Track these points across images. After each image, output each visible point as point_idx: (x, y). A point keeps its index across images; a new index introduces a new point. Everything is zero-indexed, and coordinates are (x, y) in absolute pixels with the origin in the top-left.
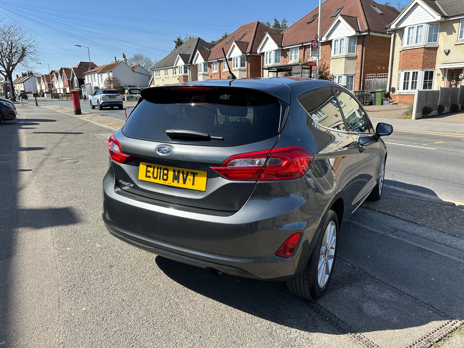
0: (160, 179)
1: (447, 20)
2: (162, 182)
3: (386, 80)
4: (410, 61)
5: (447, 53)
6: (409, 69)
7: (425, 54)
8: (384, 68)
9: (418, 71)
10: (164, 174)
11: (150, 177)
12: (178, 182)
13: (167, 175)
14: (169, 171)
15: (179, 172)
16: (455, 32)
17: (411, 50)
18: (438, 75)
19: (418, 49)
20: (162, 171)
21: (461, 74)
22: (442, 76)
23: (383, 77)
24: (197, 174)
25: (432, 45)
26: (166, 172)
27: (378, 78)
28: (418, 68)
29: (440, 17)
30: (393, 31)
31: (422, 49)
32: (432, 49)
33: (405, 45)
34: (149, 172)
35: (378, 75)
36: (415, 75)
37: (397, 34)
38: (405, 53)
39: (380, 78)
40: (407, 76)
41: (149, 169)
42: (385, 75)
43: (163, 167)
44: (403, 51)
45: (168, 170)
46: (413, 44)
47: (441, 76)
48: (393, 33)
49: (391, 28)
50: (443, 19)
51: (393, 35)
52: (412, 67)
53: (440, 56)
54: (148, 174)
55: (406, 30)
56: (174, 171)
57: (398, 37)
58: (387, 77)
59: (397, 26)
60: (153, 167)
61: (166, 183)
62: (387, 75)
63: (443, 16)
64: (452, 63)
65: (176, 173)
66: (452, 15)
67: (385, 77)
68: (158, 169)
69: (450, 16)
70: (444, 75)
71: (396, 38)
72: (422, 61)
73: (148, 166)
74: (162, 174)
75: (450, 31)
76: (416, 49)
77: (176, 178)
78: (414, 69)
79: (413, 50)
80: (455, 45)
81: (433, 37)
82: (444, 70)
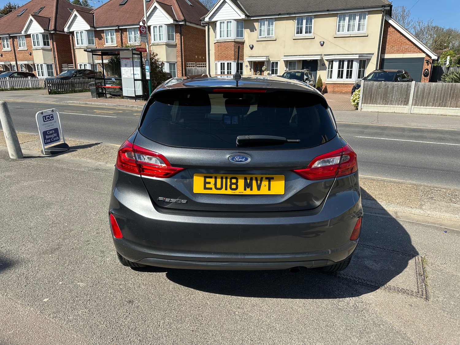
0: (226, 189)
1: (249, 19)
2: (229, 192)
3: (205, 69)
4: (224, 52)
5: (252, 48)
6: (224, 60)
7: (235, 47)
8: (200, 57)
9: (231, 62)
10: (232, 184)
11: (211, 189)
12: (251, 190)
13: (236, 184)
14: (239, 180)
15: (251, 179)
16: (256, 30)
17: (224, 43)
18: (247, 66)
19: (229, 42)
20: (229, 180)
21: (263, 66)
22: (250, 68)
23: (202, 67)
24: (273, 178)
25: (239, 39)
26: (234, 181)
27: (198, 67)
28: (231, 59)
29: (244, 15)
30: (206, 23)
31: (233, 42)
32: (240, 43)
33: (218, 37)
34: (209, 183)
35: (198, 64)
36: (229, 65)
37: (210, 27)
38: (219, 45)
39: (200, 67)
40: (222, 65)
41: (208, 180)
42: (204, 64)
43: (230, 176)
44: (217, 43)
45: (237, 179)
46: (225, 38)
47: (249, 67)
48: (207, 25)
49: (205, 20)
50: (247, 18)
51: (207, 27)
52: (226, 58)
53: (246, 50)
54: (208, 186)
55: (218, 24)
56: (246, 179)
57: (211, 30)
58: (206, 67)
59: (210, 19)
60: (214, 177)
61: (236, 192)
62: (206, 64)
63: (246, 15)
64: (256, 57)
65: (248, 181)
66: (253, 15)
67: (204, 67)
68: (222, 178)
69: (251, 15)
70: (251, 67)
71: (210, 30)
72: (233, 53)
73: (205, 177)
74: (229, 184)
75: (253, 29)
76: (228, 42)
77: (248, 185)
78: (227, 60)
79: (225, 43)
80: (257, 41)
81: (240, 33)
82: (250, 62)
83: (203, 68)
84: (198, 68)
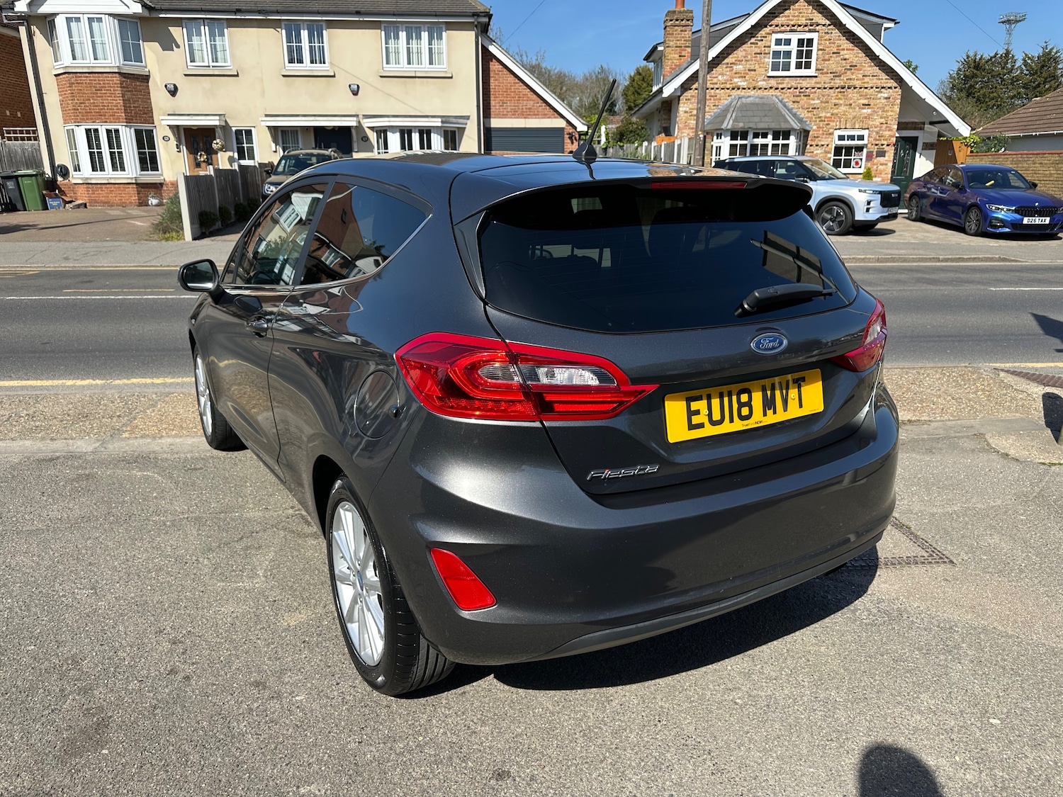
1: (154, 15)
3: (33, 145)
4: (92, 101)
5: (174, 92)
6: (93, 122)
7: (124, 87)
9: (120, 128)
16: (178, 46)
17: (87, 75)
18: (165, 138)
19: (105, 75)
21: (215, 140)
22: (176, 143)
23: (23, 139)
25: (132, 67)
27: (9, 139)
28: (117, 120)
29: (139, 5)
30: (20, 18)
31: (114, 75)
32: (137, 79)
33: (66, 59)
35: (8, 132)
36: (113, 137)
37: (34, 28)
38: (73, 80)
39: (16, 139)
40: (92, 136)
42: (28, 132)
44: (67, 75)
46: (87, 62)
47: (173, 142)
48: (22, 24)
49: (16, 9)
50: (147, 14)
51: (23, 30)
52: (101, 116)
53: (158, 97)
55: (60, 22)
57: (39, 39)
58: (36, 139)
59: (34, 8)
62: (34, 132)
63: (144, 6)
64: (188, 115)
66: (163, 7)
67: (29, 139)
69: (158, 7)
70: (179, 140)
71: (34, 38)
72: (122, 104)
75: (168, 44)
76: (100, 75)
78: (106, 122)
79: (91, 75)
80: (185, 75)
81: (129, 52)
82: (176, 129)
83: (26, 142)
84: (10, 142)
